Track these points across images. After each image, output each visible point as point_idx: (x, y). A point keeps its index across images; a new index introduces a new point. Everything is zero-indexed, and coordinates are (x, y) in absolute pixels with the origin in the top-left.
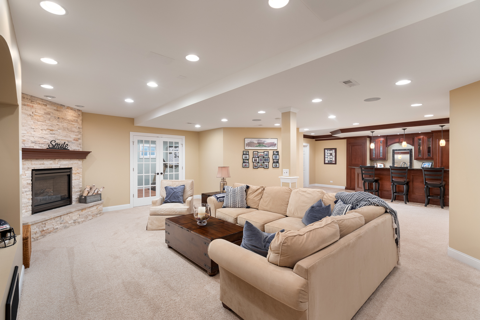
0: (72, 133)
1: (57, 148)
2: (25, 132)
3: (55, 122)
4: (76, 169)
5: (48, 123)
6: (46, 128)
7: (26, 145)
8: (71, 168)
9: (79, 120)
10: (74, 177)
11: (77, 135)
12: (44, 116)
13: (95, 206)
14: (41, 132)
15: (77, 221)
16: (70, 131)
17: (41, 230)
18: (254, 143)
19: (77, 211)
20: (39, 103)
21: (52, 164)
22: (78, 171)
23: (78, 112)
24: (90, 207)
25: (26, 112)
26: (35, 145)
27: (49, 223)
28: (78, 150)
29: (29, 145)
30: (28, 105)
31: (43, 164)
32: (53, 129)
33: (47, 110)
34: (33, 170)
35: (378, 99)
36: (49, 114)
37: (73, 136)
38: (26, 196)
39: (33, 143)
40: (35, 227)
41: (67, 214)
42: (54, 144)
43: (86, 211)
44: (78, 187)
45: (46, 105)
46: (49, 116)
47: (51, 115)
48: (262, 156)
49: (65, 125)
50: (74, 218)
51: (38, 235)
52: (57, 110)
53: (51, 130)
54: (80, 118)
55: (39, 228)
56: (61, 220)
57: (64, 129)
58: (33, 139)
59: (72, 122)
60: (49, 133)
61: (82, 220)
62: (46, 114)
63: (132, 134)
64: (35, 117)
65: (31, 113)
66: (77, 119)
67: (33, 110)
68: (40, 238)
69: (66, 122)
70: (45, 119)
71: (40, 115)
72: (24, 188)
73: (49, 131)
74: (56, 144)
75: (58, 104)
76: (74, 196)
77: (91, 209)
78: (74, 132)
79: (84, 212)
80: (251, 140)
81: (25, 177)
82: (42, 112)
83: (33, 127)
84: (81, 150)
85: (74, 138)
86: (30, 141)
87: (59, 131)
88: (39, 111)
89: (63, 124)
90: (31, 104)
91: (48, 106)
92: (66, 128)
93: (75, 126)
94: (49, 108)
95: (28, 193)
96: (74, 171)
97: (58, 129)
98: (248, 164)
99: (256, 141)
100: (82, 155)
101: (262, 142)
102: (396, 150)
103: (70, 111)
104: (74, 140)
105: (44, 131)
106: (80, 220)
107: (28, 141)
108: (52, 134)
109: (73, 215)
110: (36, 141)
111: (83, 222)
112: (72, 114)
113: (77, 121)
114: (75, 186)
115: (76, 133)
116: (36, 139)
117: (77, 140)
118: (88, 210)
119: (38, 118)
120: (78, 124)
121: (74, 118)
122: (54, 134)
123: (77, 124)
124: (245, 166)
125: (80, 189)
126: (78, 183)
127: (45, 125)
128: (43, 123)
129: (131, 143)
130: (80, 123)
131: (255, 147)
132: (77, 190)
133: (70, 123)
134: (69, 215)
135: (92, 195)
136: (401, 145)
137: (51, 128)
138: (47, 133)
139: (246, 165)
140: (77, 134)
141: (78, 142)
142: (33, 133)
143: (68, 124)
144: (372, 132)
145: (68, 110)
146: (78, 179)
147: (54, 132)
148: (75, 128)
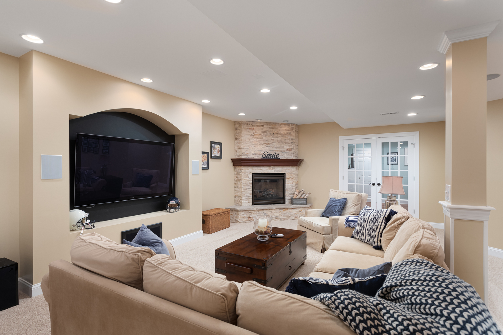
0: (286, 144)
1: (269, 157)
2: (248, 147)
3: (271, 137)
4: (289, 175)
5: (265, 139)
6: (263, 143)
7: (249, 156)
8: (285, 174)
9: (292, 133)
10: (287, 181)
11: (291, 146)
12: (262, 134)
13: (298, 209)
14: (259, 146)
15: (278, 217)
16: (284, 143)
17: (248, 216)
19: (279, 210)
20: (258, 125)
21: (267, 170)
22: (291, 177)
23: (291, 125)
24: (292, 208)
25: (249, 133)
26: (255, 156)
27: (254, 213)
28: (291, 159)
29: (251, 156)
30: (250, 129)
31: (261, 170)
32: (269, 143)
33: (264, 129)
34: (253, 174)
36: (265, 132)
37: (286, 147)
38: (248, 192)
39: (253, 154)
40: (244, 213)
41: (270, 210)
42: (267, 154)
43: (287, 211)
44: (291, 190)
45: (264, 126)
46: (266, 134)
47: (267, 132)
49: (279, 138)
50: (276, 214)
51: (246, 220)
52: (272, 128)
53: (267, 144)
54: (293, 131)
55: (246, 215)
56: (264, 213)
57: (278, 142)
58: (253, 152)
59: (286, 135)
60: (265, 146)
61: (284, 218)
62: (263, 132)
63: (341, 138)
64: (255, 136)
65: (252, 134)
66: (290, 132)
67: (254, 131)
68: (247, 221)
69: (280, 136)
70: (262, 136)
71: (259, 134)
72: (247, 186)
73: (266, 144)
74: (268, 154)
75: (273, 123)
76: (287, 197)
77: (293, 210)
78: (287, 143)
79: (286, 211)
81: (248, 178)
82: (260, 132)
83: (254, 144)
84: (294, 158)
85: (287, 149)
86: (251, 154)
87: (273, 144)
88: (258, 132)
89: (277, 138)
90: (252, 128)
91: (265, 126)
92: (280, 141)
93: (289, 138)
94: (266, 128)
95: (250, 190)
96: (287, 177)
97: (273, 142)
100: (296, 163)
103: (283, 126)
104: (288, 150)
105: (262, 145)
106: (281, 217)
107: (250, 154)
108: (268, 147)
109: (275, 211)
110: (255, 153)
111: (285, 219)
112: (285, 129)
113: (290, 134)
114: (288, 189)
115: (289, 144)
116: (256, 152)
117: (290, 150)
118: (290, 211)
119: (257, 136)
120: (292, 136)
121: (287, 132)
122: (270, 147)
123: (290, 136)
125: (293, 192)
126: (291, 186)
127: (262, 141)
128: (261, 140)
129: (341, 149)
130: (293, 135)
132: (290, 193)
133: (283, 136)
134: (271, 210)
135: (299, 198)
137: (267, 142)
138: (263, 146)
140: (291, 144)
141: (291, 152)
142: (253, 147)
143: (282, 137)
145: (281, 126)
146: (292, 183)
147: (269, 145)
148: (288, 140)
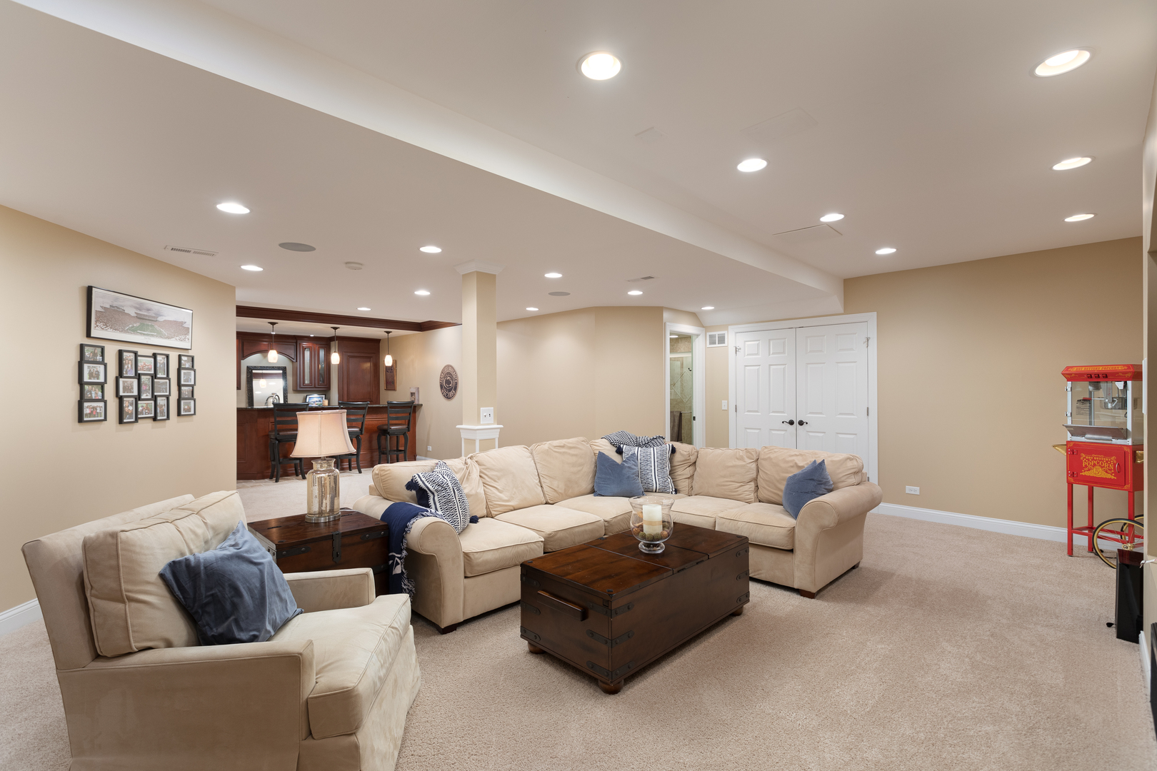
18: (123, 312)
35: (311, 249)
48: (150, 370)
80: (117, 299)
98: (102, 404)
99: (132, 306)
101: (151, 314)
102: (256, 368)
124: (90, 415)
131: (126, 332)
136: (266, 357)
139: (95, 408)
144: (273, 324)
